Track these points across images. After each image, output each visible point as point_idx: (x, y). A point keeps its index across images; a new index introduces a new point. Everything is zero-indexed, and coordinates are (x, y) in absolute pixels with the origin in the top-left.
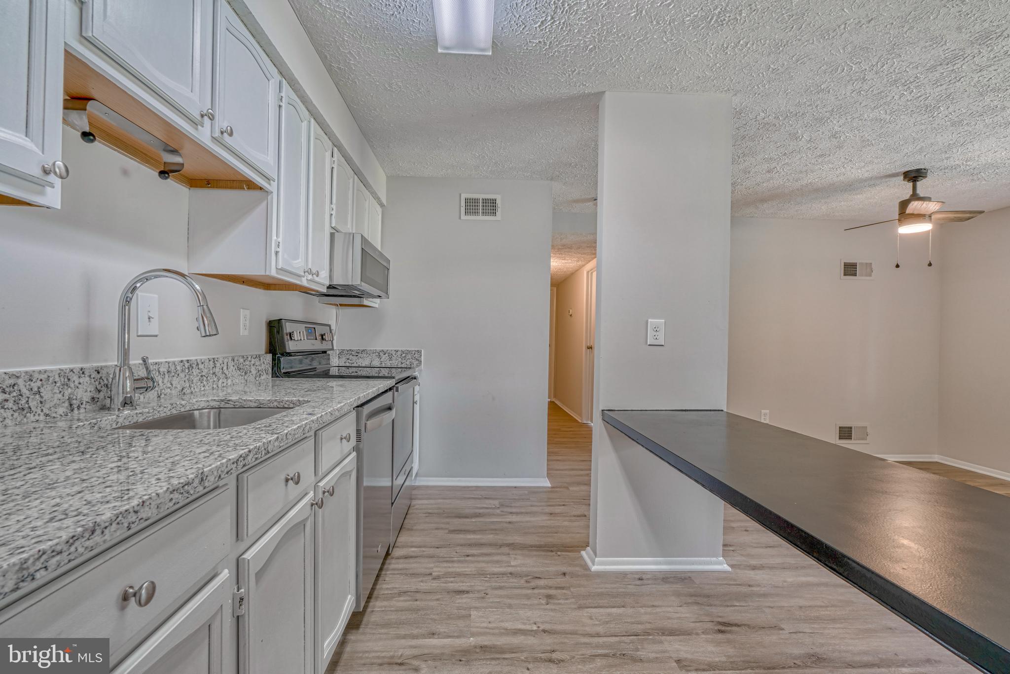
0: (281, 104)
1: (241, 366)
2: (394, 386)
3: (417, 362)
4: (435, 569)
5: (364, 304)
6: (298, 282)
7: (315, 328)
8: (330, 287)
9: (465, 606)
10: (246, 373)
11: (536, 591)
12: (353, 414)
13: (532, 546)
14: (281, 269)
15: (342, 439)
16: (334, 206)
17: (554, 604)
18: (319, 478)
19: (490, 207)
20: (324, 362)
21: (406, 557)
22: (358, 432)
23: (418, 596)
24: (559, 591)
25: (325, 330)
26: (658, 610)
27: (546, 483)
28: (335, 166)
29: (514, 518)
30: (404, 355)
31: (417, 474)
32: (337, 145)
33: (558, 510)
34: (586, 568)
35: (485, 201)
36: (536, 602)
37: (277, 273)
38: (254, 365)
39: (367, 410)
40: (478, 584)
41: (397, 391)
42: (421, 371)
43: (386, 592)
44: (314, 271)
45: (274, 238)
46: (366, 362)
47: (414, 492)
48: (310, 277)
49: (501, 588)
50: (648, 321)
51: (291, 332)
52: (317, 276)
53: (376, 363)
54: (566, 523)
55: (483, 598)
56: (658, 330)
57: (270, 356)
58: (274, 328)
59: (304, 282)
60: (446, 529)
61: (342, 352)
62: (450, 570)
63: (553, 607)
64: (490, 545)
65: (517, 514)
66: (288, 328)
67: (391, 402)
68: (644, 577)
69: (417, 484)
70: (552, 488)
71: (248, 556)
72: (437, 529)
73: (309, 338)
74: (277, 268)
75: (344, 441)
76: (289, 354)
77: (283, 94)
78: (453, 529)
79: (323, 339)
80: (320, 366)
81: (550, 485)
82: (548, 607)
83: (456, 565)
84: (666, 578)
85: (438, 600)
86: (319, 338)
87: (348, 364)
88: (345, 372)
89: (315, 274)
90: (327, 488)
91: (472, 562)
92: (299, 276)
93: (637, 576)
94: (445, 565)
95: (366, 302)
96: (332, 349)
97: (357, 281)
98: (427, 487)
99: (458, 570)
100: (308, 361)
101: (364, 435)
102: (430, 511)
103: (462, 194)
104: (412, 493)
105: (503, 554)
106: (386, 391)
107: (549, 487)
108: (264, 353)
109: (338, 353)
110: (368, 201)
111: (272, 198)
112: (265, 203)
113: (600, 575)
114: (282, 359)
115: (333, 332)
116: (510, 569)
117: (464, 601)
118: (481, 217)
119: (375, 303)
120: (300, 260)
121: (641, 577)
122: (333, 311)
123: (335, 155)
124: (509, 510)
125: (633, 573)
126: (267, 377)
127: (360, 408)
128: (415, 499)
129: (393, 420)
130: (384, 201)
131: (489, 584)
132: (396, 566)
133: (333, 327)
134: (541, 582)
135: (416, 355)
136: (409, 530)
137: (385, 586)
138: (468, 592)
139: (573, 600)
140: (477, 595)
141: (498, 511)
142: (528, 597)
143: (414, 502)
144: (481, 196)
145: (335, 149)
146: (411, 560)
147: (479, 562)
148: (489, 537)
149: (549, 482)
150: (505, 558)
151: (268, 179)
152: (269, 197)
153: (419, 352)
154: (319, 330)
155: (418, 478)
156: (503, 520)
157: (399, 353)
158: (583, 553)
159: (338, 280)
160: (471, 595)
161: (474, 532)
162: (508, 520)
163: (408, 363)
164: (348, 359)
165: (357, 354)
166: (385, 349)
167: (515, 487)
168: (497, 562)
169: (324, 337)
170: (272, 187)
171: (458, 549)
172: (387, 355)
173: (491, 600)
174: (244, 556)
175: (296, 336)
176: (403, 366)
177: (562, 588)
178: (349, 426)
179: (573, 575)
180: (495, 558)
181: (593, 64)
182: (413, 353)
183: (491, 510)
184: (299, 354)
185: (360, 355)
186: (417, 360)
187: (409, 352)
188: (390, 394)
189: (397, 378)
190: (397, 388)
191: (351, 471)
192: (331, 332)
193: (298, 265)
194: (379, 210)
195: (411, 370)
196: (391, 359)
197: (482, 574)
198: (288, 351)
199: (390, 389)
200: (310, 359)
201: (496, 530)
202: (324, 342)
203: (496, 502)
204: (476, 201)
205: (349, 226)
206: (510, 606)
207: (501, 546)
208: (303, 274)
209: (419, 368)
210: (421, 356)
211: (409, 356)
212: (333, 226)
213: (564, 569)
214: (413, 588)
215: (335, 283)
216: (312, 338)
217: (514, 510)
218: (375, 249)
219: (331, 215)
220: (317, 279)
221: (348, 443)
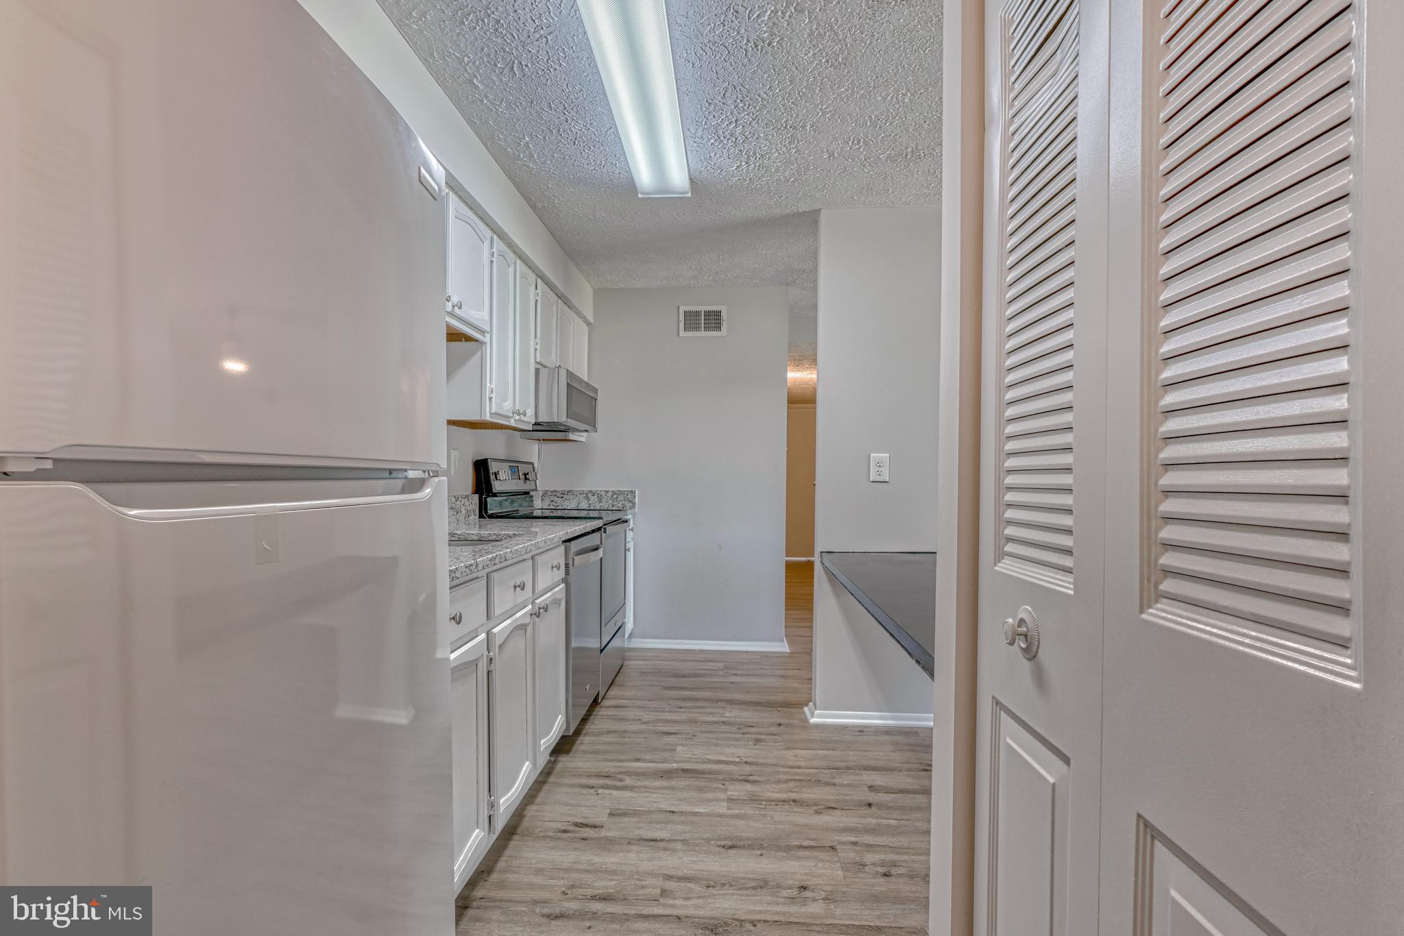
0: (493, 259)
1: (454, 506)
2: (601, 527)
3: (631, 504)
4: (645, 716)
5: (570, 439)
6: (507, 424)
7: (518, 467)
8: (536, 424)
9: (671, 742)
10: (457, 513)
11: (746, 736)
12: (562, 548)
13: (751, 702)
14: (495, 414)
15: (553, 567)
16: (538, 341)
17: (762, 745)
18: (535, 596)
19: (713, 320)
20: (525, 504)
21: (616, 707)
22: (567, 565)
23: (626, 735)
24: (770, 737)
25: (527, 468)
26: (868, 753)
27: (783, 647)
28: (539, 299)
29: (737, 679)
30: (615, 496)
31: (631, 634)
32: (541, 276)
33: (791, 673)
34: (806, 720)
35: (708, 313)
36: (744, 743)
37: (491, 417)
38: (463, 505)
39: (575, 546)
40: (687, 728)
41: (605, 532)
42: (634, 515)
43: (594, 731)
44: (521, 412)
45: (488, 384)
46: (573, 505)
47: (627, 654)
48: (517, 417)
49: (710, 732)
50: (869, 456)
51: (496, 471)
52: (525, 416)
53: (584, 505)
54: (796, 685)
55: (691, 738)
56: (882, 465)
57: (477, 496)
58: (481, 467)
59: (513, 423)
60: (659, 686)
61: (545, 494)
62: (660, 717)
63: (760, 747)
64: (706, 700)
65: (742, 675)
66: (493, 467)
67: (599, 543)
68: (865, 730)
69: (632, 646)
70: (790, 653)
71: (495, 631)
72: (650, 686)
73: (513, 477)
74: (490, 413)
75: (555, 569)
76: (495, 495)
77: (494, 250)
78: (666, 686)
79: (526, 479)
80: (522, 509)
81: (788, 651)
82: (755, 747)
83: (667, 714)
84: (888, 731)
85: (645, 738)
86: (522, 477)
87: (552, 507)
88: (547, 513)
89: (522, 414)
90: (542, 606)
91: (685, 713)
92: (509, 417)
93: (858, 729)
94: (655, 713)
95: (571, 436)
96: (536, 490)
97: (563, 418)
98: (643, 649)
99: (668, 718)
100: (507, 503)
101: (571, 569)
102: (644, 671)
103: (680, 307)
104: (623, 653)
105: (719, 708)
106: (593, 531)
107: (787, 653)
108: (470, 493)
109: (541, 494)
110: (572, 326)
111: (486, 348)
112: (480, 353)
113: (818, 727)
114: (488, 499)
115: (536, 471)
116: (723, 719)
117: (672, 739)
118: (703, 333)
119: (582, 437)
120: (509, 402)
121: (861, 730)
122: (535, 446)
123: (539, 287)
124: (735, 672)
125: (854, 726)
126: (474, 517)
127: (568, 544)
128: (629, 660)
129: (601, 559)
130: (591, 320)
131: (698, 729)
132: (605, 713)
133: (536, 466)
134: (754, 730)
135: (629, 496)
136: (620, 685)
137: (593, 727)
138: (675, 734)
139: (782, 743)
140: (685, 736)
141: (721, 673)
142: (737, 740)
143: (626, 663)
144: (703, 309)
145: (539, 280)
146: (622, 709)
147: (690, 712)
148: (708, 694)
149: (787, 647)
150: (720, 711)
151: (483, 332)
152: (483, 348)
153: (633, 492)
154: (523, 469)
155: (633, 640)
156: (725, 680)
157: (610, 494)
158: (806, 709)
159: (543, 418)
160: (679, 736)
161: (691, 689)
162: (730, 680)
163: (620, 505)
164: (553, 501)
165: (562, 496)
166: (594, 489)
167: (747, 652)
168: (711, 713)
169: (527, 476)
170: (487, 339)
171: (671, 702)
172: (596, 496)
173: (698, 740)
174: (493, 630)
175: (502, 476)
176: (614, 508)
177: (774, 735)
178: (558, 556)
179: (788, 726)
180: (709, 710)
181: (800, 191)
182: (626, 493)
183: (713, 672)
184: (504, 495)
185: (565, 496)
186: (630, 502)
187: (622, 492)
188: (597, 535)
189: (605, 519)
190: (605, 529)
191: (561, 600)
192: (534, 471)
193: (507, 406)
194: (585, 329)
195: (621, 513)
196: (600, 501)
197: (693, 722)
198: (494, 491)
199: (599, 529)
200: (510, 501)
201: (715, 688)
202: (527, 481)
203: (721, 665)
204: (697, 313)
205: (553, 357)
206: (717, 745)
207: (717, 701)
208: (511, 415)
209: (632, 510)
210: (635, 497)
211: (622, 498)
212: (538, 361)
213: (781, 721)
214: (623, 729)
215: (540, 420)
216: (516, 477)
217: (739, 672)
218: (580, 381)
219: (536, 349)
220: (523, 418)
221: (559, 571)
